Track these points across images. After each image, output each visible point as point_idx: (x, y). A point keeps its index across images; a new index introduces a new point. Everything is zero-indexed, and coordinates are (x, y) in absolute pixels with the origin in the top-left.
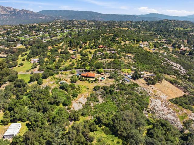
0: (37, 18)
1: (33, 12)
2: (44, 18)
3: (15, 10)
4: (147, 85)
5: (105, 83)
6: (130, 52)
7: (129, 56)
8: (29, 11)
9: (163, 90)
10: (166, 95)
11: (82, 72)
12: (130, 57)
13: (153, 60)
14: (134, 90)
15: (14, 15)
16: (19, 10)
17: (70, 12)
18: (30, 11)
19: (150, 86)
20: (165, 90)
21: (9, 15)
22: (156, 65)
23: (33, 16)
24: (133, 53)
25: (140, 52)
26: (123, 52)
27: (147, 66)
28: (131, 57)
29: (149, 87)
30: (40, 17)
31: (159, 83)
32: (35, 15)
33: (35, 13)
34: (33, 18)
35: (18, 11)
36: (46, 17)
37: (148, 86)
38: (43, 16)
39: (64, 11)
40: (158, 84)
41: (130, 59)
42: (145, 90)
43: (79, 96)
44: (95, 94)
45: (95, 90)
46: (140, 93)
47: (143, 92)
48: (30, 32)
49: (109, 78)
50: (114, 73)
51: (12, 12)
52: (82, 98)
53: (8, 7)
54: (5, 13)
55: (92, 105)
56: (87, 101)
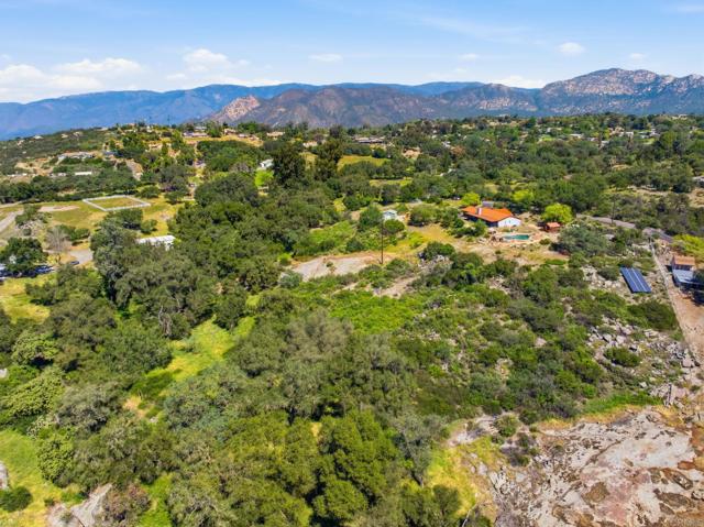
5: (498, 253)
14: (591, 323)
21: (631, 97)
35: (669, 81)
42: (688, 363)
43: (362, 253)
44: (408, 266)
45: (424, 257)
46: (614, 354)
47: (653, 365)
48: (601, 129)
49: (555, 247)
50: (613, 240)
51: (648, 85)
52: (357, 259)
53: (637, 72)
54: (619, 92)
55: (352, 287)
56: (361, 272)
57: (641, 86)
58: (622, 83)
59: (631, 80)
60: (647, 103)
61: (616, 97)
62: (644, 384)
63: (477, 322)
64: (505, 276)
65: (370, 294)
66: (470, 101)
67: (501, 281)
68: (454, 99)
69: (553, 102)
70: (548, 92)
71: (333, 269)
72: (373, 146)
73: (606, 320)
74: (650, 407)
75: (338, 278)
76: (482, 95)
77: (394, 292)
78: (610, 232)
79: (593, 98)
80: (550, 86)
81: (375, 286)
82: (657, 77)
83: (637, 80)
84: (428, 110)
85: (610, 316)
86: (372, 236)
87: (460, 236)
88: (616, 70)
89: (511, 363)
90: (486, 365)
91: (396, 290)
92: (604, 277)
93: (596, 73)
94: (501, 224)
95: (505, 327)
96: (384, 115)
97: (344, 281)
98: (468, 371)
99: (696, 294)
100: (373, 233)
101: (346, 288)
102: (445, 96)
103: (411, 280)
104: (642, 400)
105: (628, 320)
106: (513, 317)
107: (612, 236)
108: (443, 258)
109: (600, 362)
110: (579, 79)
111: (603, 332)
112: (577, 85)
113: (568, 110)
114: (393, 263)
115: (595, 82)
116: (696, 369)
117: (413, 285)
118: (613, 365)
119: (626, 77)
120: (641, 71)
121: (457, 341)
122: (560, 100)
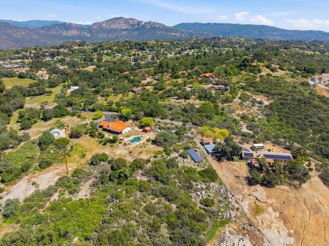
0: (167, 35)
1: (164, 26)
2: (178, 35)
3: (139, 22)
4: (245, 182)
5: (130, 152)
6: (267, 92)
7: (258, 100)
8: (158, 24)
9: (289, 211)
10: (290, 235)
11: (115, 118)
12: (258, 102)
13: (319, 119)
14: (190, 187)
15: (137, 29)
16: (145, 23)
17: (224, 26)
18: (160, 24)
19: (253, 188)
20: (299, 214)
21: (130, 30)
22: (321, 131)
23: (162, 32)
24: (273, 95)
25: (295, 94)
26: (249, 90)
27: (291, 129)
28: (260, 103)
29: (246, 190)
30: (173, 34)
31: (290, 185)
32: (166, 30)
33: (167, 27)
34: (162, 34)
35: (143, 23)
36: (182, 33)
37: (246, 187)
38: (177, 31)
39: (215, 24)
40: (286, 187)
41: (255, 108)
42: (230, 196)
43: (51, 167)
44: (85, 172)
45: (92, 164)
46: (204, 202)
47: (219, 202)
48: (128, 51)
49: (154, 142)
50: (176, 133)
51: (135, 25)
52: (51, 174)
53: (130, 19)
54: (125, 28)
55: (56, 197)
56: (57, 183)
57: (133, 25)
58: (125, 23)
59: (128, 22)
60: (137, 33)
61: (124, 30)
62: (220, 214)
63: (141, 205)
64: (142, 169)
65: (70, 200)
66: (57, 31)
67: (141, 172)
68: (48, 30)
69: (98, 32)
70: (95, 27)
71: (37, 186)
72: (15, 70)
73: (194, 183)
74: (227, 226)
75: (44, 193)
76: (63, 28)
77: (84, 193)
78: (173, 129)
79: (115, 30)
80: (95, 24)
81: (71, 193)
82: (138, 22)
83: (131, 22)
84: (35, 36)
85: (195, 181)
86: (52, 151)
87: (105, 144)
88: (122, 18)
89: (167, 225)
90: (156, 231)
91: (84, 192)
92: (182, 157)
93: (114, 19)
94: (123, 132)
95: (155, 203)
96: (8, 40)
97: (48, 193)
98: (148, 238)
99: (216, 156)
100: (51, 149)
101: (52, 199)
102: (43, 28)
103: (90, 182)
104: (223, 223)
105: (202, 181)
106: (157, 196)
107: (175, 131)
108: (104, 163)
109: (200, 208)
110: (107, 21)
111: (195, 191)
112: (107, 24)
113: (105, 36)
114: (75, 172)
115: (114, 23)
116: (233, 198)
117: (93, 185)
118: (206, 207)
119: (127, 21)
120: (132, 19)
121: (136, 222)
122: (101, 31)
